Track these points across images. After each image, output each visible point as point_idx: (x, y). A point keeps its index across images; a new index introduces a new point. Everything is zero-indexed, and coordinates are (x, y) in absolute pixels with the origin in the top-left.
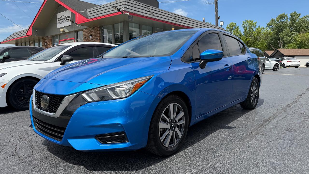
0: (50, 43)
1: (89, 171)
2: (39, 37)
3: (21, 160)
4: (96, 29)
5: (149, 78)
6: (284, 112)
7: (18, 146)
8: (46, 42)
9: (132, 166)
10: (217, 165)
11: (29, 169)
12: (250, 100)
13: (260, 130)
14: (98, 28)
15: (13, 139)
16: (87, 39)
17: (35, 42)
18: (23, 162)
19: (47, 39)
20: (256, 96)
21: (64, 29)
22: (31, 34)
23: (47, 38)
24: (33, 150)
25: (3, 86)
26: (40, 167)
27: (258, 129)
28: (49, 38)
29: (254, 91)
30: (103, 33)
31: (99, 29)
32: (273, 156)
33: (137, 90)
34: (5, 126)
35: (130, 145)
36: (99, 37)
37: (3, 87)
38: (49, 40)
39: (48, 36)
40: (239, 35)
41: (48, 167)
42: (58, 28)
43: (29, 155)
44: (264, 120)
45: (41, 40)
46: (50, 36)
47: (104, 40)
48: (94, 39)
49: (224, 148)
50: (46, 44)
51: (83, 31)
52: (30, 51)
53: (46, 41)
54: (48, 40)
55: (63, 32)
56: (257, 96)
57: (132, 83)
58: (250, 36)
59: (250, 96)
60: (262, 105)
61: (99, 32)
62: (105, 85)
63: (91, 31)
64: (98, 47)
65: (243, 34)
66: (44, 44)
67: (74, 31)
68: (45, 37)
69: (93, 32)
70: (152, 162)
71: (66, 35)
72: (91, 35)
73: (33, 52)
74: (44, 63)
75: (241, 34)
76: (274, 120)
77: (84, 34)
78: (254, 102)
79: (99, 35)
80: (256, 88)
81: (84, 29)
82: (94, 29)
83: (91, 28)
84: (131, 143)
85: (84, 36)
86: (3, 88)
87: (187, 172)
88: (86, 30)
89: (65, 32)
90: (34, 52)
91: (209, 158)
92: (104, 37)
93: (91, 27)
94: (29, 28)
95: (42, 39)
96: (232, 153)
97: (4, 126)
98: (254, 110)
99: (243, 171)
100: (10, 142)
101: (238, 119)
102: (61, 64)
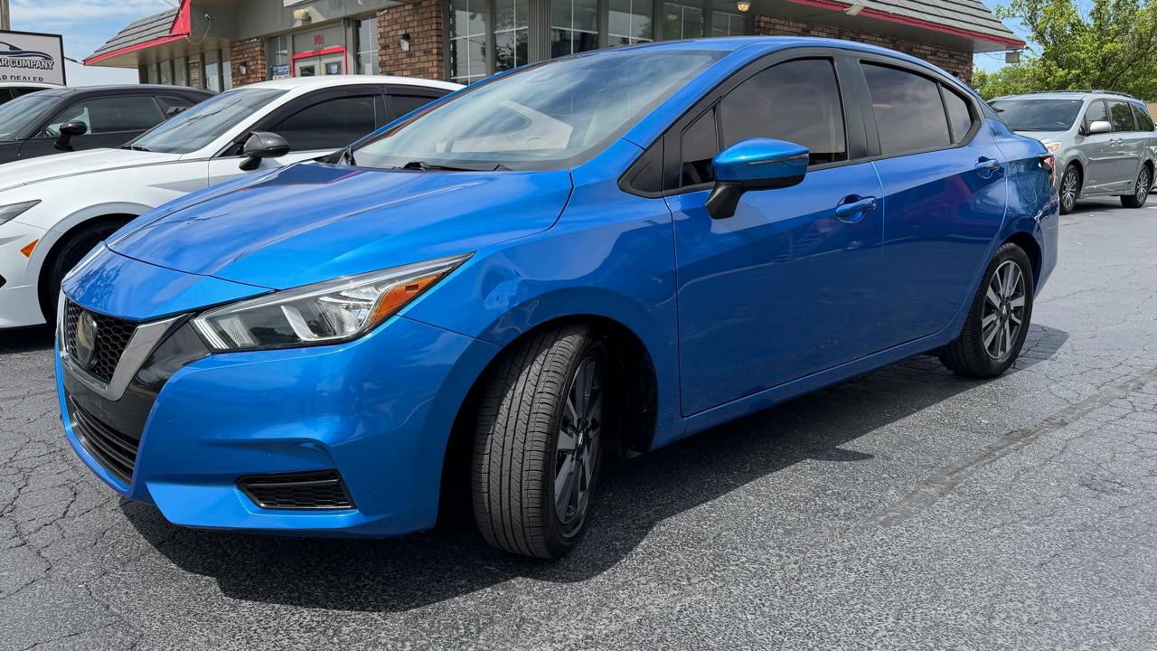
0: (260, 66)
1: (224, 598)
2: (219, 43)
3: (18, 534)
4: (424, 10)
5: (449, 265)
6: (1125, 398)
7: (30, 481)
8: (243, 61)
9: (384, 591)
10: (705, 611)
11: (28, 574)
12: (977, 343)
13: (971, 474)
14: (434, 8)
15: (24, 453)
16: (391, 50)
17: (207, 62)
18: (22, 545)
19: (247, 51)
20: (1012, 324)
21: (306, 10)
22: (188, 29)
23: (249, 46)
24: (72, 502)
25: (26, 248)
26: (66, 568)
27: (962, 469)
28: (255, 45)
29: (1005, 301)
30: (453, 28)
31: (438, 12)
32: (955, 595)
33: (394, 313)
34: (20, 400)
35: (363, 520)
36: (435, 45)
37: (27, 251)
38: (254, 54)
39: (250, 39)
40: (1069, 28)
41: (93, 572)
42: (285, 5)
43: (51, 519)
44: (1012, 432)
45: (226, 51)
46: (257, 38)
47: (458, 56)
48: (417, 54)
49: (771, 543)
50: (244, 70)
51: (376, 20)
52: (162, 103)
53: (246, 56)
54: (250, 55)
55: (303, 20)
56: (1019, 322)
57: (377, 285)
58: (1117, 33)
59: (981, 323)
60: (1044, 362)
61: (437, 23)
62: (277, 290)
63: (408, 19)
64: (393, 95)
65: (1089, 21)
66: (239, 69)
67: (344, 18)
68: (241, 42)
69: (415, 23)
70: (463, 582)
71: (317, 34)
72: (406, 37)
73: (172, 110)
74: (179, 161)
75: (1079, 21)
76: (1058, 433)
77: (381, 30)
78: (1004, 349)
79: (437, 36)
80: (1017, 290)
81: (382, 10)
82: (420, 11)
83: (407, 8)
84: (365, 512)
85: (383, 41)
86: (28, 255)
87: (575, 631)
88: (388, 13)
89: (313, 22)
90: (175, 108)
91: (689, 579)
92: (457, 44)
93: (408, 4)
94: (178, 5)
95: (232, 47)
96: (796, 566)
97: (16, 398)
98: (997, 381)
99: (796, 645)
100: (10, 465)
101: (899, 423)
102: (245, 167)
